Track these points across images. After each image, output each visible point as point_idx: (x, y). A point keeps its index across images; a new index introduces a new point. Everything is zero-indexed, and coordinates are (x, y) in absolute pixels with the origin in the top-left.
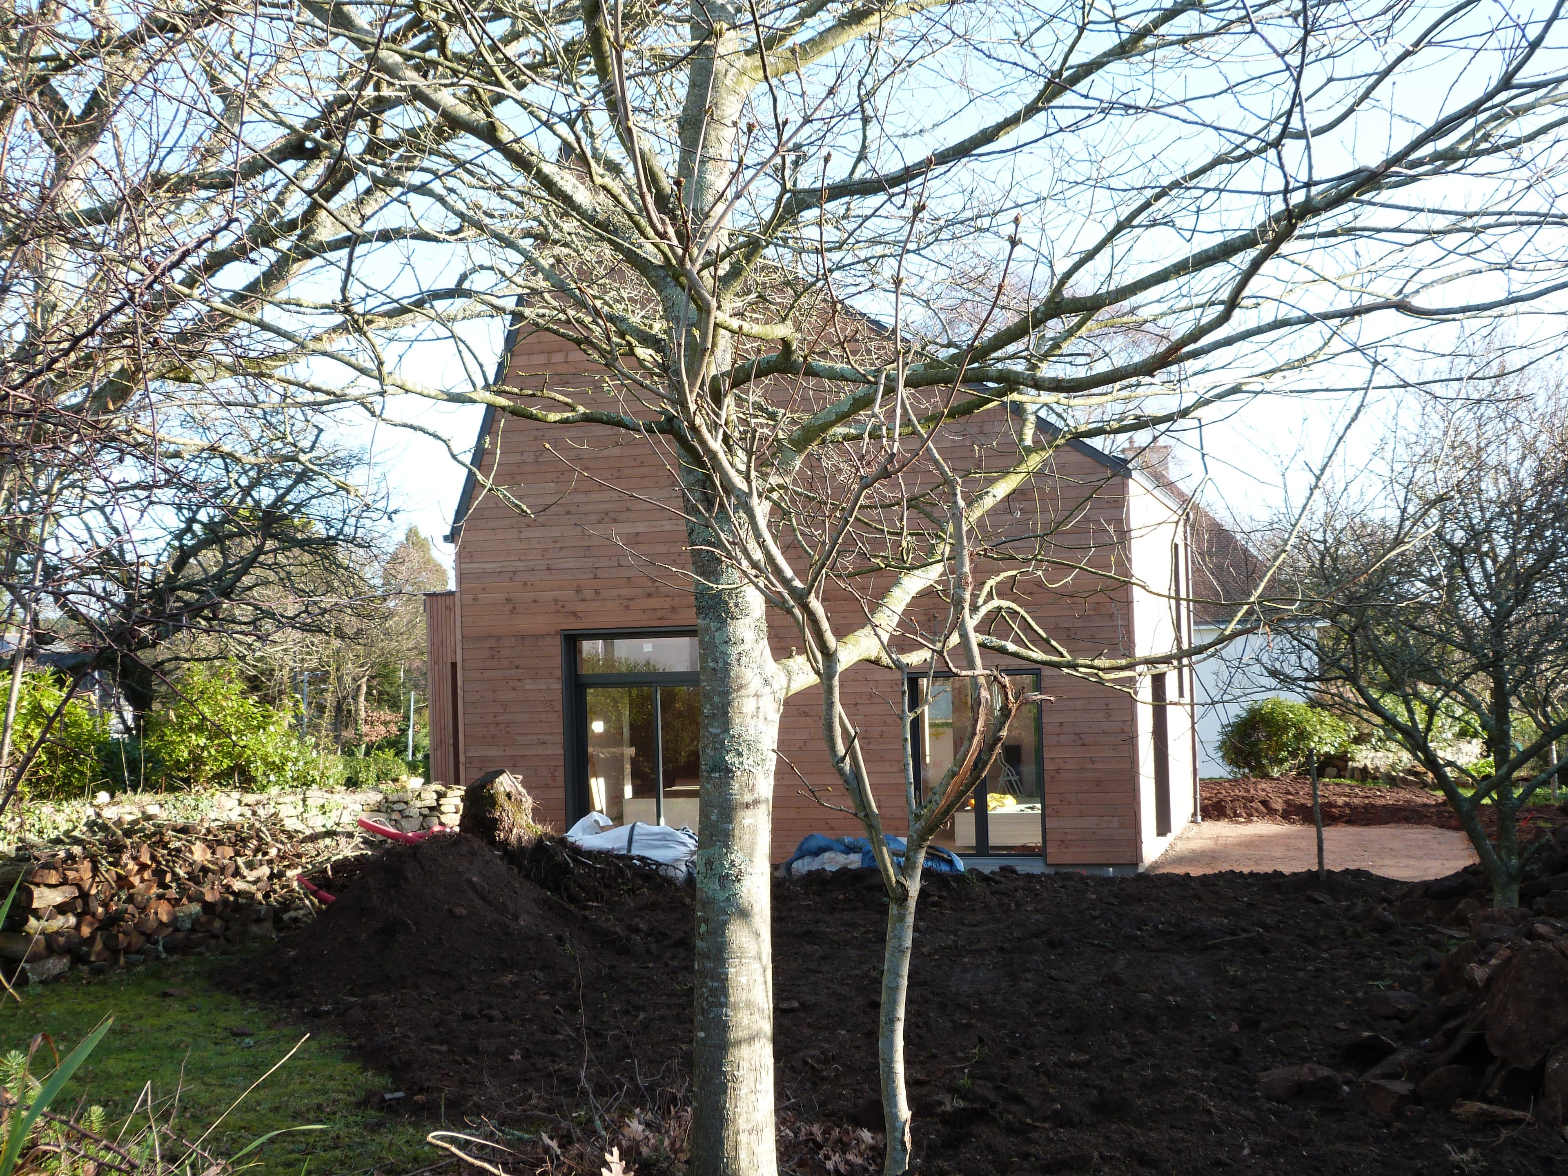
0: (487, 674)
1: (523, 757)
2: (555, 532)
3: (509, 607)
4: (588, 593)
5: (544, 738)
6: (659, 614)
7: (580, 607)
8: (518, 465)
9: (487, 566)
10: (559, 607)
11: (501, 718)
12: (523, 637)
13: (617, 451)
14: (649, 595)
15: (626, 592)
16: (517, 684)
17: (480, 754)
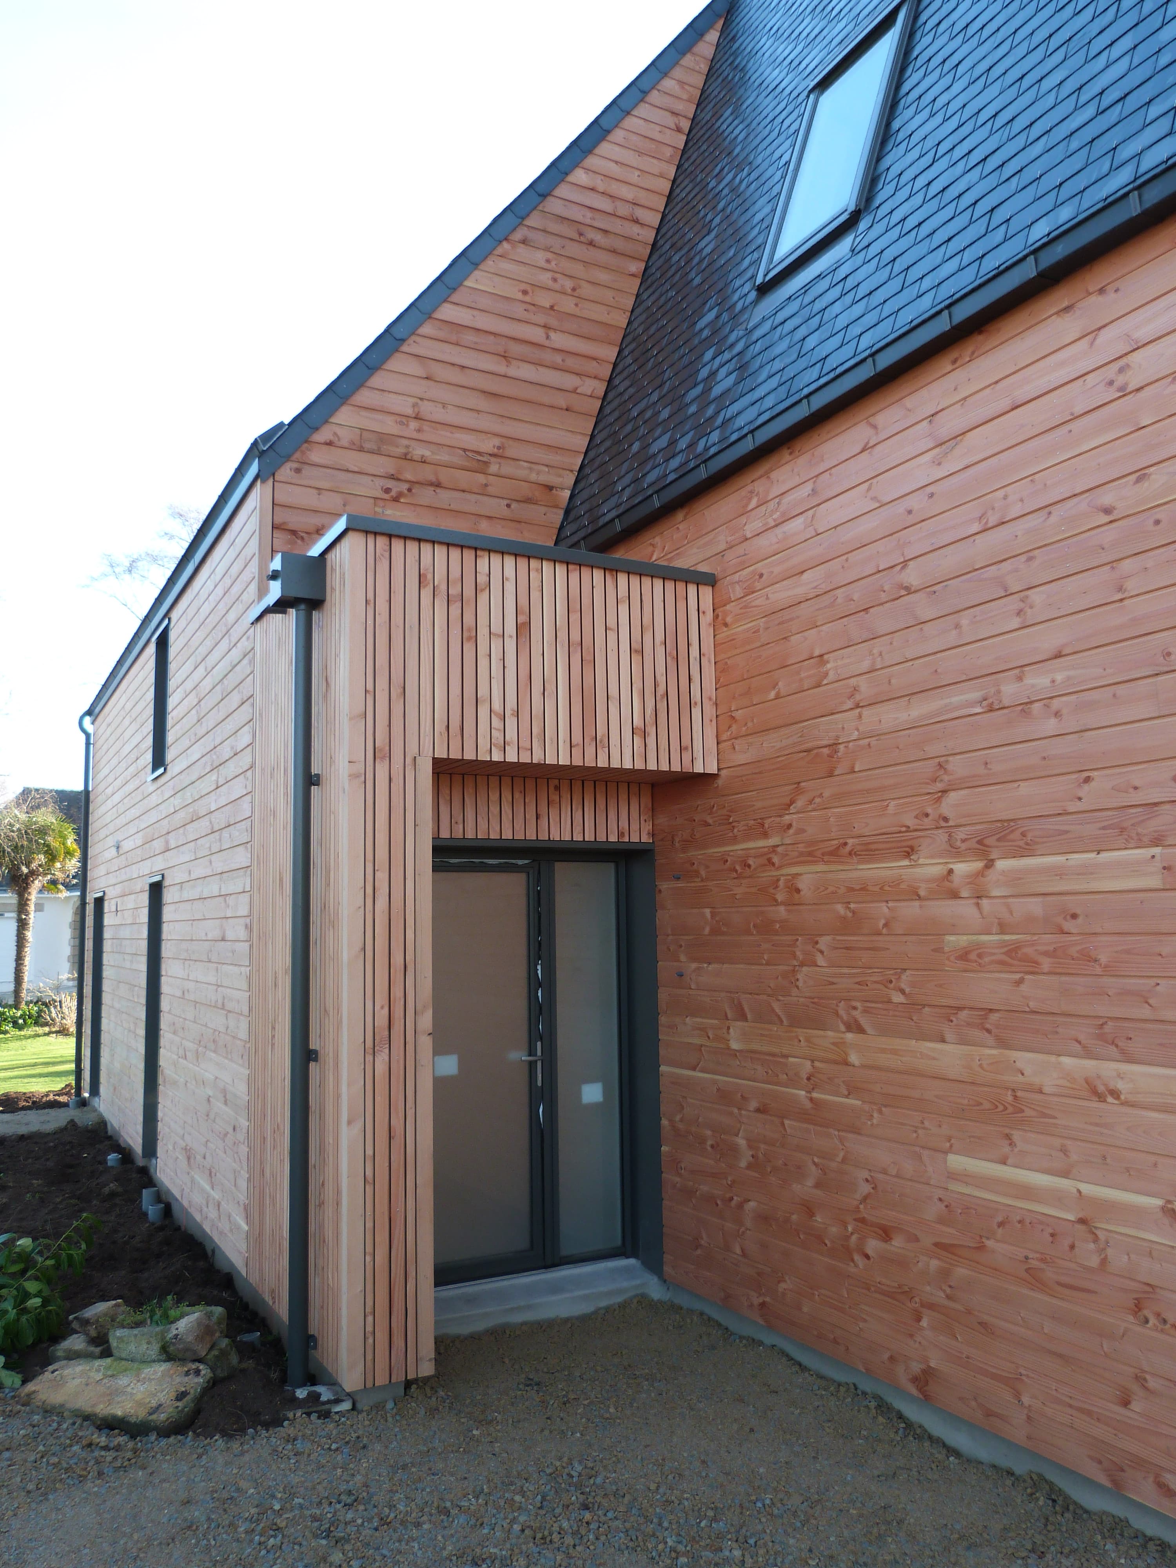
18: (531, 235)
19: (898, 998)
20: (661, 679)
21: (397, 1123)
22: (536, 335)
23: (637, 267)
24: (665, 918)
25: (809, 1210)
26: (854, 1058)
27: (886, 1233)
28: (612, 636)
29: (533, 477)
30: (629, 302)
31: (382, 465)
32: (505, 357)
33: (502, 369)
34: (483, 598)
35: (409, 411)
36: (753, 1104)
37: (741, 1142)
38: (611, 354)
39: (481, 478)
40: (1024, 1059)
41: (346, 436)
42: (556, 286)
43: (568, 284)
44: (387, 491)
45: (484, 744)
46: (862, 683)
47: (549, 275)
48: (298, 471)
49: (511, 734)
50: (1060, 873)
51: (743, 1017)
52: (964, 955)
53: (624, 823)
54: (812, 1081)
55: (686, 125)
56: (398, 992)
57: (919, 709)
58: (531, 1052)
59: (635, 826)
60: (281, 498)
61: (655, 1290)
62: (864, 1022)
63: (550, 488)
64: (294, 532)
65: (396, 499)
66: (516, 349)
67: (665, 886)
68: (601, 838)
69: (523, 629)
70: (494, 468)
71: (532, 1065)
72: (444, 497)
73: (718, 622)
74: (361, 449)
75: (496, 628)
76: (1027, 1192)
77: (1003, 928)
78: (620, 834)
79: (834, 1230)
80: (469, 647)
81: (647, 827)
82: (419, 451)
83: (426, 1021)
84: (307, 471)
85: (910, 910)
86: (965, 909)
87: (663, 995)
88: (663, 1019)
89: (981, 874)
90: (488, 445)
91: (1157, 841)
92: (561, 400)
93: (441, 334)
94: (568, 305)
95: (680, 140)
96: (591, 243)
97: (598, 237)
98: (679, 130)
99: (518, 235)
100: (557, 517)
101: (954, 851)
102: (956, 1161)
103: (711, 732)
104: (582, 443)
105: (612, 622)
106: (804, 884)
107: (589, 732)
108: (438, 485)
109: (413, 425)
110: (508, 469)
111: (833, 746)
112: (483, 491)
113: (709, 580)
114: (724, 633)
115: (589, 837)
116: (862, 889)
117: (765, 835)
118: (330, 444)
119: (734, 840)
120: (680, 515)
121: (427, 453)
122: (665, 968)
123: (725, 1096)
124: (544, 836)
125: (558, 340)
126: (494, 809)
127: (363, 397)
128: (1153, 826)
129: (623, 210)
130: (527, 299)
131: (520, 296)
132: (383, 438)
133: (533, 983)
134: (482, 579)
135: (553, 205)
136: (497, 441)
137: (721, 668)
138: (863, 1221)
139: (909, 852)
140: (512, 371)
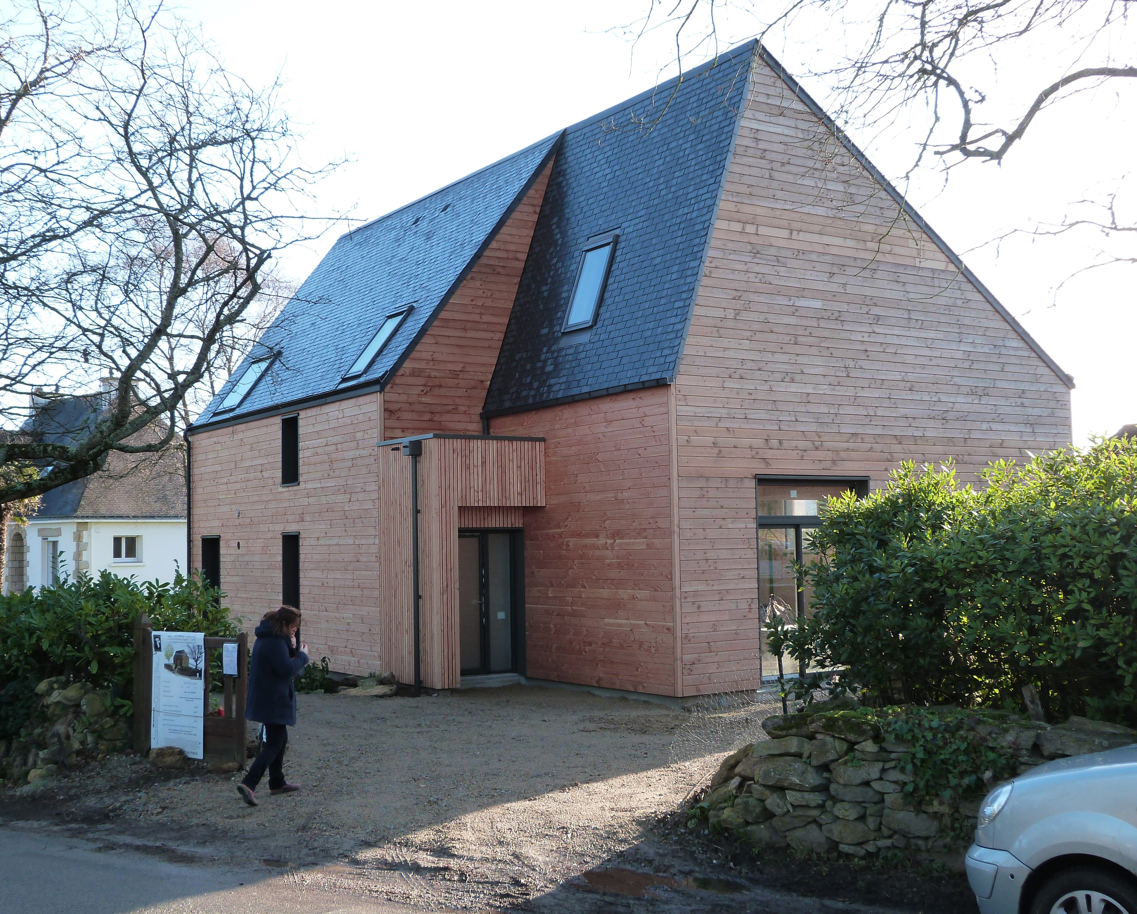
0: (699, 512)
1: (727, 591)
2: (749, 386)
3: (716, 451)
4: (774, 443)
5: (742, 573)
6: (824, 465)
7: (769, 454)
8: (722, 319)
9: (698, 410)
10: (754, 452)
11: (710, 555)
12: (726, 479)
13: (793, 320)
14: (817, 449)
15: (802, 444)
16: (723, 522)
17: (693, 589)
18: (474, 275)
19: (594, 578)
20: (527, 475)
21: (449, 614)
22: (476, 318)
23: (517, 280)
24: (527, 553)
25: (571, 642)
26: (583, 596)
27: (590, 644)
28: (511, 463)
29: (476, 378)
30: (513, 297)
31: (421, 381)
32: (465, 329)
33: (463, 334)
34: (471, 455)
35: (430, 358)
36: (555, 613)
37: (552, 626)
38: (506, 320)
39: (456, 381)
40: (621, 592)
41: (408, 372)
42: (485, 295)
43: (489, 293)
44: (423, 391)
45: (472, 502)
46: (587, 485)
47: (481, 291)
48: (392, 387)
49: (480, 497)
50: (628, 544)
51: (552, 586)
52: (609, 565)
53: (513, 520)
54: (572, 604)
55: (538, 210)
56: (449, 577)
57: (599, 497)
58: (481, 600)
59: (517, 521)
60: (387, 399)
61: (523, 681)
62: (585, 584)
63: (482, 382)
64: (391, 411)
65: (426, 394)
66: (469, 325)
67: (528, 543)
68: (505, 526)
69: (484, 463)
70: (461, 376)
71: (481, 604)
72: (443, 392)
73: (546, 454)
74: (413, 376)
75: (475, 464)
76: (620, 625)
77: (618, 558)
78: (512, 525)
79: (578, 647)
80: (468, 471)
81: (521, 522)
82: (433, 374)
83: (457, 585)
84: (395, 387)
85: (597, 553)
86: (608, 553)
87: (527, 580)
88: (526, 589)
89: (613, 543)
90: (458, 367)
91: (646, 538)
92: (486, 344)
93: (440, 324)
94: (489, 303)
95: (535, 218)
96: (498, 273)
97: (501, 270)
98: (535, 212)
99: (469, 276)
100: (484, 394)
101: (607, 537)
102: (607, 620)
103: (543, 492)
104: (495, 361)
105: (511, 458)
106: (571, 544)
107: (504, 495)
108: (440, 386)
109: (431, 363)
110: (466, 376)
111: (579, 503)
112: (457, 387)
113: (543, 440)
114: (548, 459)
115: (501, 526)
116: (585, 546)
117: (560, 528)
118: (403, 375)
119: (551, 529)
120: (534, 413)
121: (436, 374)
122: (527, 571)
123: (548, 612)
124: (486, 526)
125: (485, 318)
126: (470, 517)
127: (414, 355)
128: (644, 534)
129: (511, 256)
130: (473, 303)
131: (470, 303)
132: (421, 370)
133: (481, 576)
134: (471, 448)
135: (483, 260)
136: (462, 365)
137: (547, 471)
138: (585, 642)
139: (597, 536)
140: (468, 335)
